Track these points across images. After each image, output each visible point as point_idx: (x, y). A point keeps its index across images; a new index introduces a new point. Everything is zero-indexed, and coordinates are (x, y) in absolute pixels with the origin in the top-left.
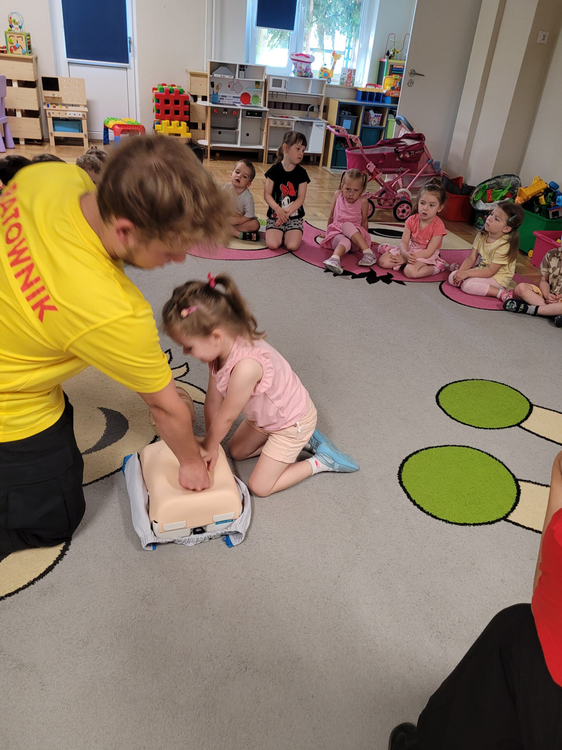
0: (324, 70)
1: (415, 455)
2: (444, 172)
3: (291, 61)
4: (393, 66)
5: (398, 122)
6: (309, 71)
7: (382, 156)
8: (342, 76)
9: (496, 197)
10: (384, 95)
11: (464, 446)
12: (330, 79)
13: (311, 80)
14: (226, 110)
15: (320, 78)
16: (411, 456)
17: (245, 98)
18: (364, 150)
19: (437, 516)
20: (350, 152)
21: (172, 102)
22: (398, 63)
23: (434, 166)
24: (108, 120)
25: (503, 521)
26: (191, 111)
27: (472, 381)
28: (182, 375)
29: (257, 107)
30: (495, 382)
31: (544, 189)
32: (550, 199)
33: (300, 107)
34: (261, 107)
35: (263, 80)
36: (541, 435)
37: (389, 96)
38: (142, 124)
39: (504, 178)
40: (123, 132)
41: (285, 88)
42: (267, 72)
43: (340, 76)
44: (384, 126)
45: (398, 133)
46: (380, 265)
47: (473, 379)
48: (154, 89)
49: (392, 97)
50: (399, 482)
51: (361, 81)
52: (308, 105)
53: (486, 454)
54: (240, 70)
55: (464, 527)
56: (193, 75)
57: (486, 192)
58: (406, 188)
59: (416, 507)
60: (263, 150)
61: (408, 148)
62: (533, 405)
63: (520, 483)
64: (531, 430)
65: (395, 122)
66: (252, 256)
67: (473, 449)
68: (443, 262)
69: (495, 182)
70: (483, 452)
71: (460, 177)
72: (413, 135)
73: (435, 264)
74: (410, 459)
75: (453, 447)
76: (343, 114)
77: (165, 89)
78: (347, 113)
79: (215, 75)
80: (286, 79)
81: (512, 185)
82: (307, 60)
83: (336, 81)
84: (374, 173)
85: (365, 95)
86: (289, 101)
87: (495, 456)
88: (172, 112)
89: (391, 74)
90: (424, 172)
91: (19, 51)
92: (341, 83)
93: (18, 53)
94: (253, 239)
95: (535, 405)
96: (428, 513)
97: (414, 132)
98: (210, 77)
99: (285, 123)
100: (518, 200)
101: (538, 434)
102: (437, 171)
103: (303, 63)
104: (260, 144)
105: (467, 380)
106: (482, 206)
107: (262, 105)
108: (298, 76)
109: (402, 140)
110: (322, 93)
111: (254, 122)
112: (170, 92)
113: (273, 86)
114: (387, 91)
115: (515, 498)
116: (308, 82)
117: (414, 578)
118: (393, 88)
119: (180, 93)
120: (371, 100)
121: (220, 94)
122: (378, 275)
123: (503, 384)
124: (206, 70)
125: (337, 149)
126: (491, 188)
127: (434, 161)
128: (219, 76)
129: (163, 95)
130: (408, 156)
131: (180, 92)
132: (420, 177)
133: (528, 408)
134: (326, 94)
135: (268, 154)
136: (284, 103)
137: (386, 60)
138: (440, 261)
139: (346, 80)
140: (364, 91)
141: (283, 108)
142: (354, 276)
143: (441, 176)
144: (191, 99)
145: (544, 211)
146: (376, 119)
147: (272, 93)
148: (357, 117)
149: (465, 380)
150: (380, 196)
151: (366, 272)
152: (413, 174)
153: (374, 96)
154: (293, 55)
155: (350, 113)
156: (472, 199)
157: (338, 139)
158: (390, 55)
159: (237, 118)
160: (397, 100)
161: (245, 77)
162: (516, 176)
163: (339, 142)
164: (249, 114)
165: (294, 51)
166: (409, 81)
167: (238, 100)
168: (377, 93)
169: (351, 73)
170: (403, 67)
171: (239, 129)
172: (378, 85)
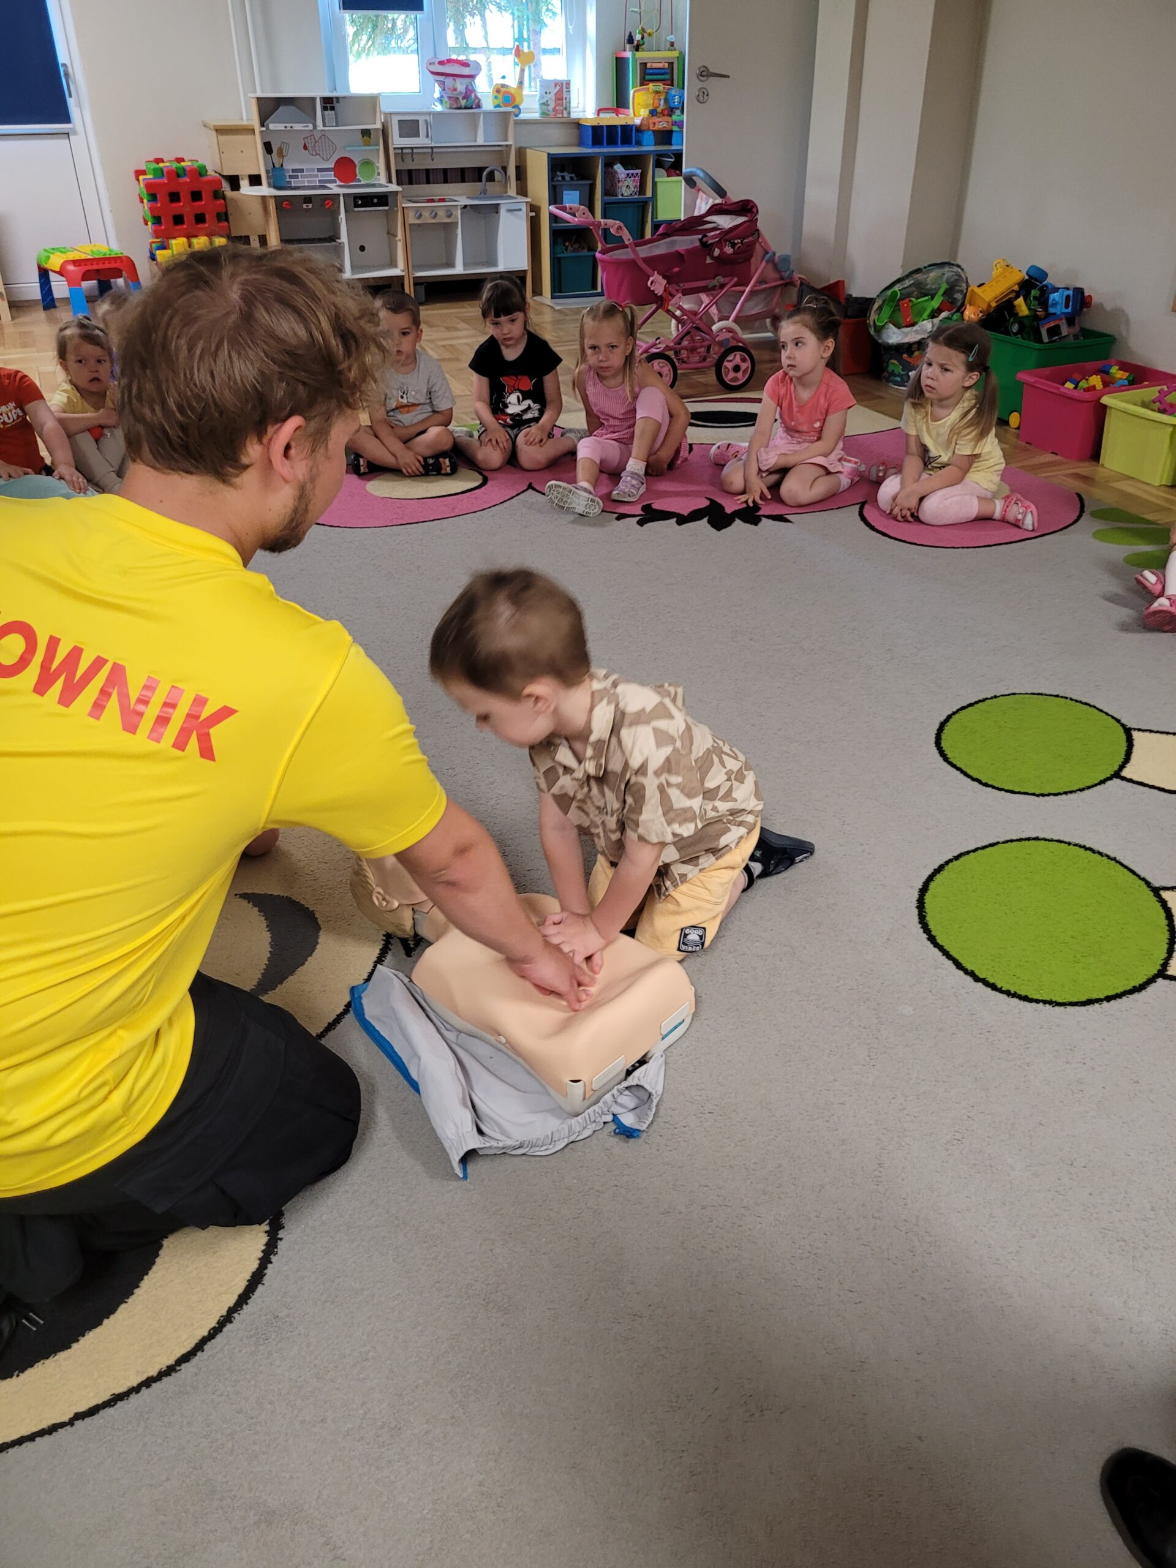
0: (503, 90)
1: (938, 876)
2: (800, 276)
3: (432, 77)
4: (646, 64)
5: (690, 181)
6: (473, 96)
7: (678, 257)
8: (542, 97)
9: (920, 314)
10: (639, 129)
11: (1028, 839)
12: (517, 107)
13: (479, 113)
14: (308, 199)
15: (498, 106)
16: (930, 878)
17: (345, 168)
18: (637, 248)
19: (1030, 997)
20: (604, 256)
21: (185, 196)
22: (654, 58)
23: (777, 265)
24: (46, 254)
25: (1160, 980)
26: (229, 213)
27: (994, 700)
29: (373, 186)
30: (1039, 694)
31: (1018, 284)
32: (1036, 303)
33: (463, 175)
34: (381, 186)
35: (379, 126)
36: (1167, 787)
37: (649, 130)
38: (125, 254)
39: (931, 271)
40: (86, 277)
41: (427, 136)
42: (385, 107)
43: (538, 97)
44: (649, 194)
45: (691, 204)
46: (726, 488)
47: (996, 697)
48: (139, 173)
49: (654, 131)
50: (929, 939)
51: (581, 106)
52: (480, 170)
53: (1077, 848)
54: (324, 109)
55: (1090, 1008)
56: (221, 131)
57: (898, 305)
58: (727, 318)
59: (980, 984)
60: (403, 277)
61: (727, 235)
62: (1130, 729)
63: (1165, 895)
64: (1146, 782)
65: (683, 182)
66: (454, 509)
67: (1049, 840)
68: (856, 463)
69: (912, 282)
70: (1069, 844)
71: (838, 282)
72: (726, 204)
73: (842, 470)
74: (932, 885)
75: (1006, 845)
76: (560, 178)
77: (165, 170)
78: (567, 176)
79: (272, 126)
80: (427, 117)
81: (947, 283)
82: (466, 71)
83: (531, 108)
84: (664, 296)
85: (599, 134)
86: (440, 164)
87: (1096, 848)
88: (189, 218)
89: (644, 82)
90: (761, 281)
92: (543, 114)
94: (443, 472)
95: (1135, 729)
96: (1008, 993)
97: (729, 199)
98: (261, 132)
99: (441, 213)
100: (971, 314)
101: (1162, 786)
102: (786, 275)
103: (458, 80)
104: (393, 264)
105: (984, 700)
106: (894, 336)
107: (382, 179)
108: (451, 108)
109: (708, 219)
110: (506, 140)
111: (372, 218)
112: (178, 176)
113: (400, 136)
114: (643, 119)
115: (1167, 928)
116: (474, 119)
117: (1031, 1137)
118: (653, 113)
119: (201, 175)
120: (612, 142)
121: (289, 166)
122: (729, 510)
123: (1057, 696)
124: (250, 116)
125: (560, 256)
126: (906, 295)
127: (777, 255)
128: (281, 127)
129: (164, 184)
130: (729, 250)
131: (199, 173)
132: (753, 293)
133: (1124, 737)
134: (515, 142)
135: (415, 284)
136: (427, 171)
137: (628, 54)
138: (849, 461)
139: (552, 104)
140: (596, 124)
141: (428, 182)
142: (682, 520)
143: (795, 286)
144: (226, 186)
145: (1030, 329)
146: (630, 182)
147: (400, 151)
148: (590, 182)
149: (980, 701)
150: (680, 343)
151: (702, 506)
152: (741, 288)
153: (617, 133)
154: (431, 64)
155: (573, 175)
156: (872, 323)
157: (555, 234)
158: (636, 42)
159: (335, 213)
160: (665, 136)
161: (337, 122)
162: (953, 265)
163: (560, 240)
164: (360, 202)
165: (432, 55)
166: (699, 90)
167: (331, 175)
168: (621, 126)
169: (561, 90)
170: (667, 65)
171: (344, 238)
172: (621, 110)
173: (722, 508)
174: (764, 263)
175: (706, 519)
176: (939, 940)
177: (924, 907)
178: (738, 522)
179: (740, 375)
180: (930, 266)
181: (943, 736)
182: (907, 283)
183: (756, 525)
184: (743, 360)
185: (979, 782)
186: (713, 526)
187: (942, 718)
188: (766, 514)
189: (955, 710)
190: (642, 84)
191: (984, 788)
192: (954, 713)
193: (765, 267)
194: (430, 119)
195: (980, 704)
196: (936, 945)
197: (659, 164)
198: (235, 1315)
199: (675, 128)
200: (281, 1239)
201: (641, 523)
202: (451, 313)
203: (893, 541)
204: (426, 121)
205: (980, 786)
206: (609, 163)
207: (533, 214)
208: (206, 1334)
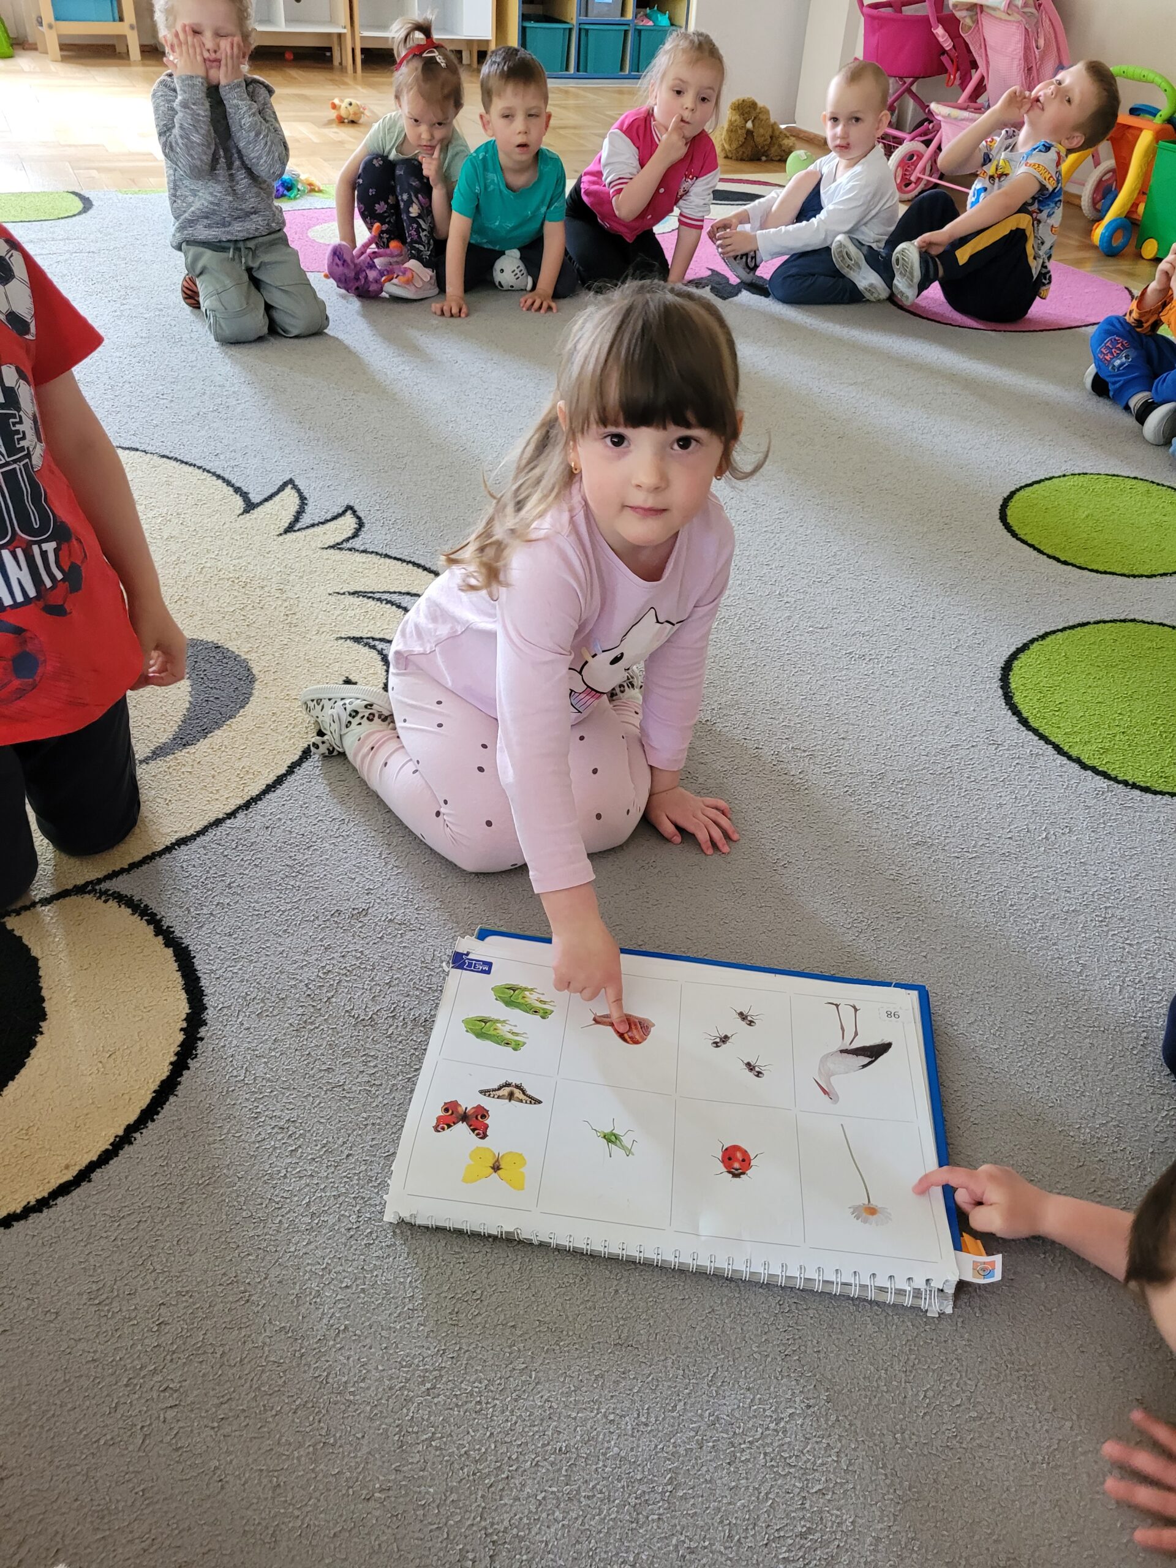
1: (1021, 655)
11: (1124, 621)
16: (1014, 657)
28: (350, 534)
30: (1114, 475)
47: (1062, 476)
50: (1019, 721)
59: (1088, 772)
67: (1148, 623)
74: (1016, 665)
75: (1098, 626)
96: (1126, 784)
104: (333, 20)
105: (1050, 478)
149: (1047, 479)
173: (725, 279)
176: (1032, 722)
177: (1009, 687)
178: (745, 293)
181: (1009, 513)
185: (1058, 560)
187: (1005, 494)
189: (1017, 487)
192: (1018, 490)
195: (1047, 482)
196: (1030, 728)
205: (1059, 565)
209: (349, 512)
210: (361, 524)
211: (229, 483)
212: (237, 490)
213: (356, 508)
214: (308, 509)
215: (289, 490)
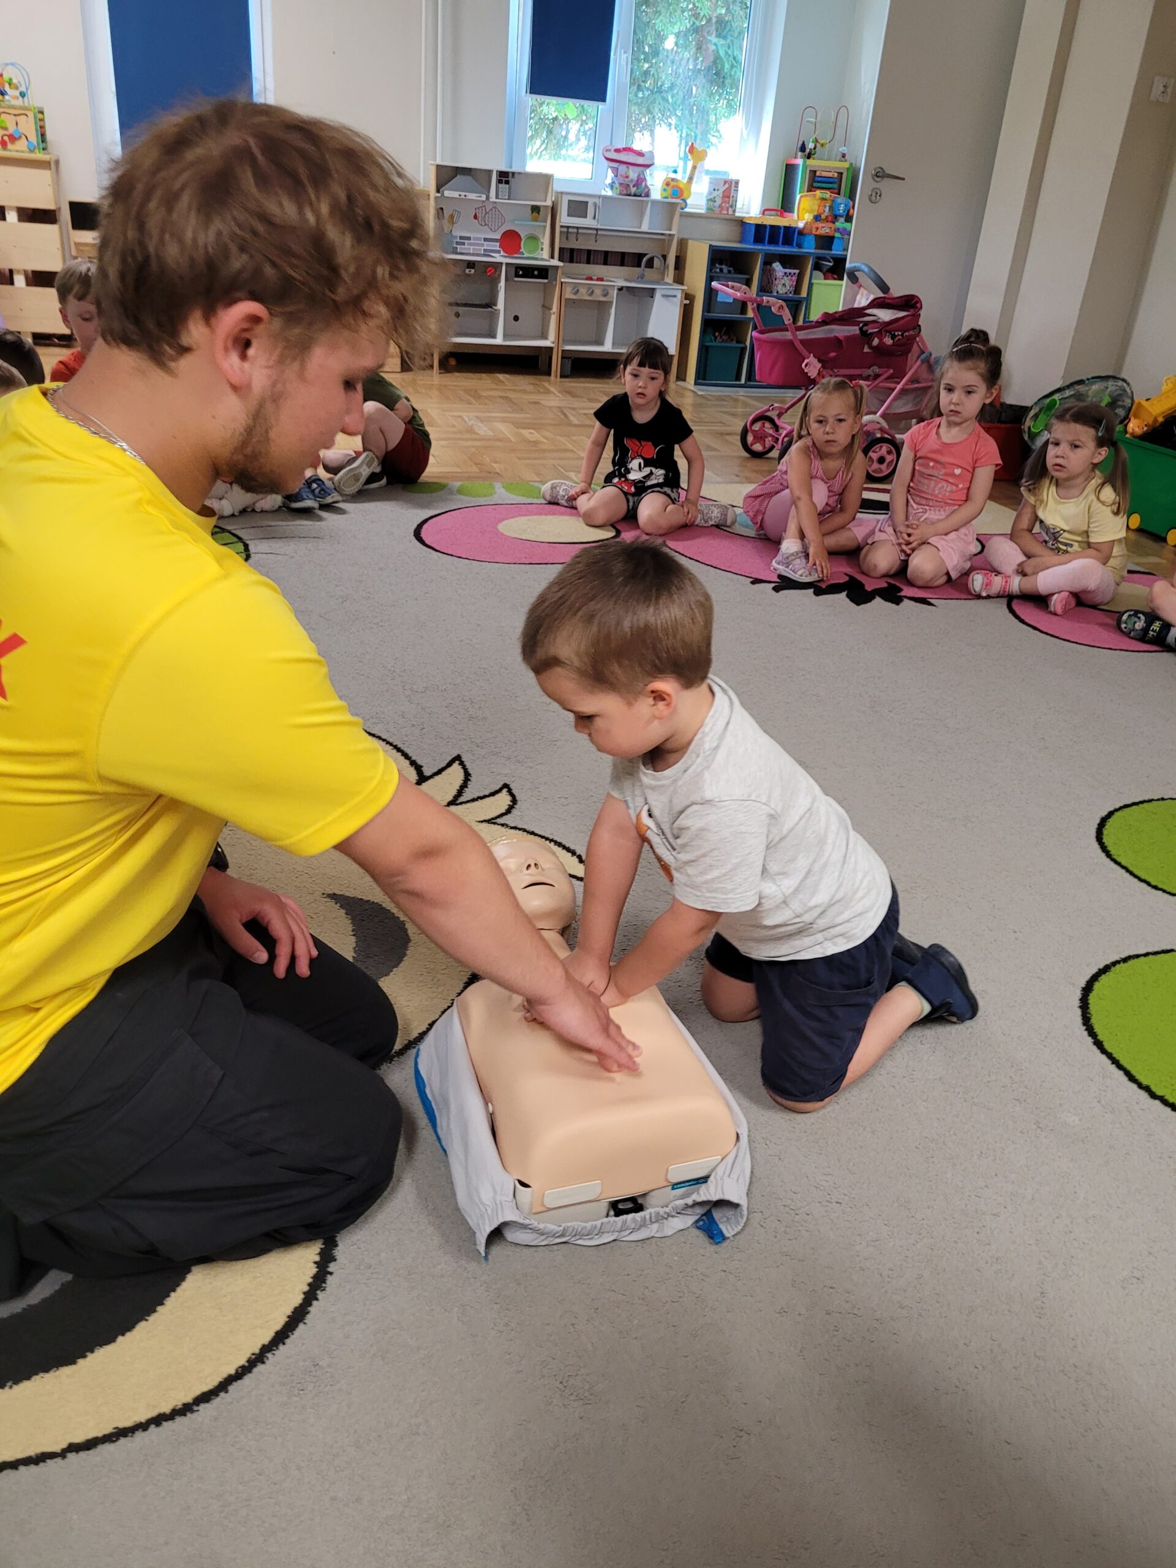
0: (672, 184)
1: (1104, 976)
3: (606, 163)
4: (815, 172)
5: (853, 278)
6: (643, 184)
7: (834, 343)
8: (710, 193)
10: (801, 233)
12: (684, 201)
13: (647, 201)
14: (471, 264)
15: (666, 198)
17: (511, 241)
18: (796, 331)
22: (824, 167)
28: (503, 811)
29: (536, 259)
33: (623, 259)
34: (543, 259)
35: (549, 203)
37: (811, 234)
39: (1094, 383)
41: (594, 218)
42: (557, 187)
43: (706, 194)
44: (804, 294)
45: (851, 298)
49: (816, 236)
50: (1093, 1043)
51: (747, 205)
52: (640, 256)
54: (500, 182)
60: (551, 348)
61: (887, 327)
65: (845, 282)
69: (1073, 392)
72: (888, 299)
74: (1097, 986)
76: (718, 270)
78: (725, 269)
79: (447, 193)
80: (597, 200)
81: (1110, 396)
82: (640, 161)
83: (697, 203)
85: (761, 232)
86: (603, 246)
89: (811, 188)
90: (914, 380)
91: (22, 145)
92: (709, 209)
93: (19, 149)
97: (892, 294)
98: (436, 198)
99: (598, 292)
100: (1135, 426)
103: (631, 167)
104: (544, 336)
105: (1150, 801)
107: (546, 254)
108: (620, 194)
109: (869, 311)
110: (670, 230)
111: (530, 290)
113: (568, 215)
114: (807, 223)
116: (642, 206)
118: (817, 218)
120: (773, 241)
121: (457, 233)
122: (868, 588)
124: (427, 182)
125: (708, 344)
127: (933, 356)
128: (455, 194)
130: (888, 341)
132: (903, 392)
134: (679, 231)
135: (563, 358)
136: (589, 251)
137: (800, 162)
139: (719, 201)
140: (760, 223)
141: (588, 262)
146: (786, 280)
147: (566, 229)
148: (747, 276)
151: (841, 582)
152: (892, 385)
153: (780, 233)
154: (607, 150)
155: (731, 269)
156: (1026, 430)
157: (709, 325)
158: (808, 151)
159: (495, 281)
160: (826, 242)
161: (509, 196)
162: (1119, 379)
163: (710, 330)
164: (521, 273)
165: (608, 143)
166: (872, 191)
167: (496, 246)
168: (785, 227)
169: (729, 189)
170: (836, 175)
171: (500, 305)
172: (786, 214)
173: (861, 585)
174: (919, 362)
175: (844, 594)
176: (1108, 1046)
177: (1088, 1008)
178: (878, 600)
179: (884, 466)
180: (1093, 378)
181: (1105, 832)
182: (1068, 393)
183: (898, 604)
184: (889, 452)
185: (1149, 884)
186: (852, 600)
187: (1104, 813)
188: (908, 595)
189: (1117, 806)
190: (809, 190)
191: (1154, 891)
192: (1116, 810)
193: (919, 366)
194: (599, 202)
195: (1145, 805)
196: (1104, 1051)
197: (817, 267)
198: (269, 1355)
199: (837, 235)
200: (331, 1273)
201: (776, 589)
202: (593, 388)
203: (1044, 635)
204: (595, 204)
205: (1149, 888)
206: (768, 262)
207: (687, 302)
208: (233, 1372)
209: (505, 791)
210: (514, 801)
211: (406, 756)
212: (413, 763)
213: (512, 786)
214: (470, 784)
215: (456, 766)
